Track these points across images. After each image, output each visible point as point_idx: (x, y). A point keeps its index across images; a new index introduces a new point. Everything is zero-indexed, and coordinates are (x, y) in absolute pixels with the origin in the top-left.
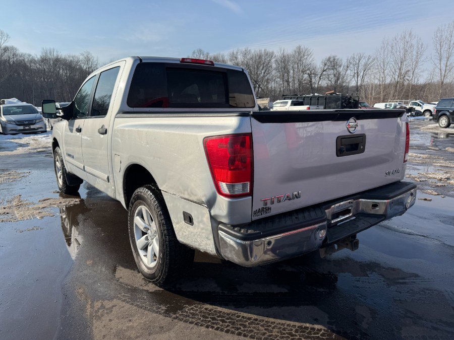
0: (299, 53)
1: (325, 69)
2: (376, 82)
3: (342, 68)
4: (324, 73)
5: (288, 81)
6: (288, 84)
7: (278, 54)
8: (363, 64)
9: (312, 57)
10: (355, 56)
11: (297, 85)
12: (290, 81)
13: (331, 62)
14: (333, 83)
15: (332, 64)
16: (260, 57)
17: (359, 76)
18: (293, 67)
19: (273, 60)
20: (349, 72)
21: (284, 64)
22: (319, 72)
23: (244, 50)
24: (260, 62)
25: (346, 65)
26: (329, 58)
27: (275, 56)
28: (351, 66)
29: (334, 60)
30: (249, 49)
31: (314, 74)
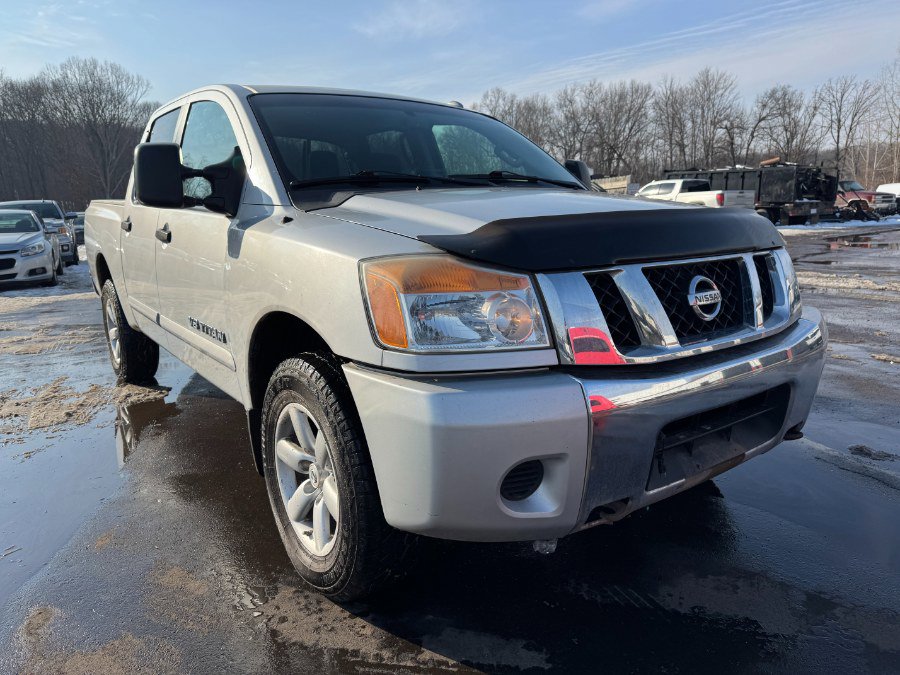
0: (706, 85)
1: (764, 115)
2: (883, 138)
3: (802, 111)
4: (762, 124)
5: (682, 147)
6: (682, 150)
7: (660, 90)
8: (852, 100)
9: (736, 91)
10: (833, 85)
11: (700, 153)
12: (686, 143)
13: (777, 100)
14: (782, 144)
15: (781, 103)
16: (622, 97)
17: (843, 128)
18: (692, 115)
19: (650, 102)
20: (818, 118)
21: (673, 111)
22: (751, 122)
23: (587, 84)
24: (622, 107)
25: (812, 104)
26: (774, 92)
27: (654, 94)
28: (824, 105)
29: (785, 94)
30: (598, 81)
31: (738, 127)
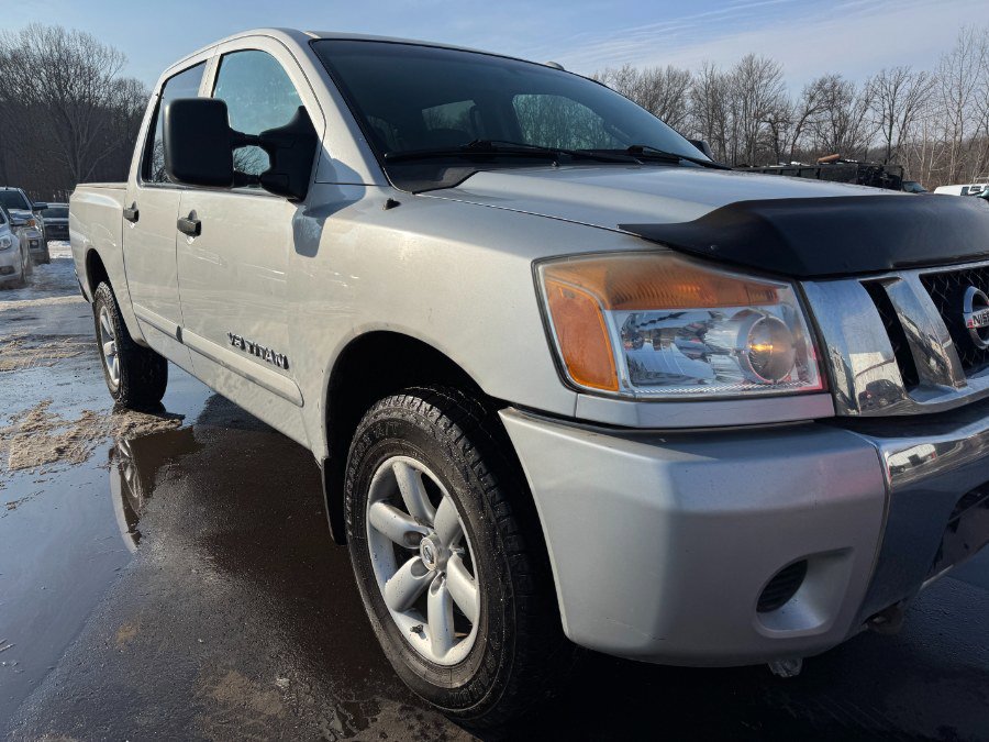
0: (750, 73)
1: (812, 107)
2: (940, 135)
3: (853, 104)
4: (809, 117)
5: (721, 139)
6: (722, 146)
7: (699, 77)
8: (907, 93)
9: (782, 80)
10: (887, 77)
11: (742, 146)
12: (726, 137)
13: (826, 92)
14: (829, 140)
15: (829, 95)
16: (657, 85)
17: (895, 123)
18: (733, 106)
19: (687, 91)
20: (869, 113)
21: (713, 100)
22: (797, 115)
23: (620, 70)
24: (657, 95)
25: (863, 96)
26: (823, 82)
27: (692, 82)
28: (876, 99)
29: (834, 85)
30: (631, 68)
31: (782, 121)
